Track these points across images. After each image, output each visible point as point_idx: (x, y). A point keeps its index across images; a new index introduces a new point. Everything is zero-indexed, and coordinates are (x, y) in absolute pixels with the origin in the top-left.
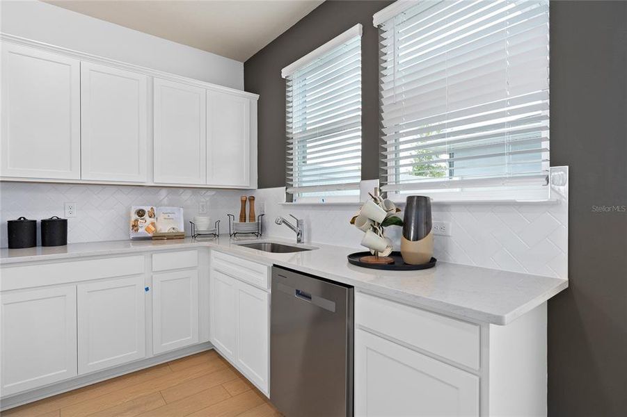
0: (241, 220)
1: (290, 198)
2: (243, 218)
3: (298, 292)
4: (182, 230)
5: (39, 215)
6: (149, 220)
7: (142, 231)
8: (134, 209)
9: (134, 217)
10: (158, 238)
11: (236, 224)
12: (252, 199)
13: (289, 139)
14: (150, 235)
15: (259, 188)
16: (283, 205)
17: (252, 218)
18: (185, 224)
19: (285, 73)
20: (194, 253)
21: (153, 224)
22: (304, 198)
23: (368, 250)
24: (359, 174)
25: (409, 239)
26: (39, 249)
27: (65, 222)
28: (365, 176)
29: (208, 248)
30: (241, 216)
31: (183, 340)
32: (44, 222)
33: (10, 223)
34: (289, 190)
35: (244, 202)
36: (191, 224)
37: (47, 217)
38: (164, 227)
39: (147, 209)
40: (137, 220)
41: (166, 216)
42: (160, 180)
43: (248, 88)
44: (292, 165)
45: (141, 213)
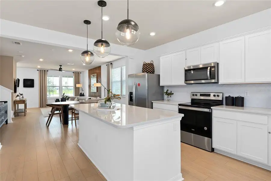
27: (243, 98)
33: (226, 97)
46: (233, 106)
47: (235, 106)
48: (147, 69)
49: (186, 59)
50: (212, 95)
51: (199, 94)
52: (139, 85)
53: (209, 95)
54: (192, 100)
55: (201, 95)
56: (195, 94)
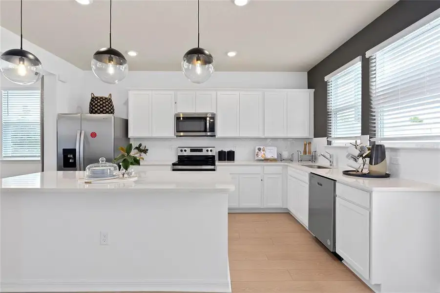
0: (304, 154)
1: (329, 143)
2: (305, 152)
3: (318, 183)
4: (276, 157)
5: (226, 150)
6: (262, 152)
7: (260, 157)
8: (257, 147)
9: (257, 151)
10: (266, 160)
11: (302, 156)
12: (310, 143)
13: (329, 112)
14: (263, 159)
15: (315, 137)
16: (326, 147)
17: (310, 152)
18: (277, 154)
19: (326, 78)
20: (281, 167)
21: (264, 154)
22: (335, 143)
23: (355, 170)
24: (360, 131)
25: (372, 164)
26: (226, 161)
27: (234, 152)
28: (363, 133)
29: (287, 165)
30: (304, 152)
31: (275, 203)
32: (228, 152)
33: (219, 152)
34: (328, 139)
35: (305, 145)
36: (280, 155)
37: (229, 150)
38: (269, 156)
39: (262, 147)
40: (258, 152)
41: (269, 151)
42: (266, 135)
43: (309, 87)
44: (331, 126)
45: (259, 149)
46: (225, 160)
47: (228, 160)
48: (105, 108)
49: (176, 103)
50: (204, 150)
51: (188, 150)
52: (94, 135)
53: (201, 150)
54: (179, 157)
55: (192, 151)
56: (183, 149)
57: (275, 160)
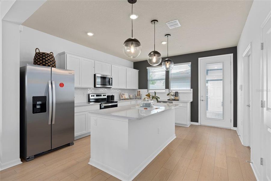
2: (138, 95)
5: (111, 95)
8: (122, 93)
9: (122, 95)
11: (136, 96)
14: (124, 99)
18: (129, 96)
19: (147, 68)
21: (125, 96)
22: (151, 91)
25: (176, 97)
27: (114, 96)
28: (166, 88)
33: (107, 96)
34: (148, 90)
35: (138, 92)
42: (128, 88)
45: (123, 94)
49: (94, 67)
51: (95, 95)
53: (101, 96)
55: (97, 96)
56: (93, 95)
57: (127, 99)
